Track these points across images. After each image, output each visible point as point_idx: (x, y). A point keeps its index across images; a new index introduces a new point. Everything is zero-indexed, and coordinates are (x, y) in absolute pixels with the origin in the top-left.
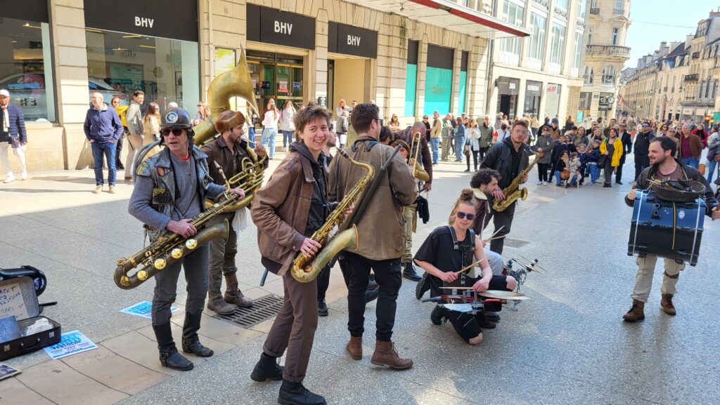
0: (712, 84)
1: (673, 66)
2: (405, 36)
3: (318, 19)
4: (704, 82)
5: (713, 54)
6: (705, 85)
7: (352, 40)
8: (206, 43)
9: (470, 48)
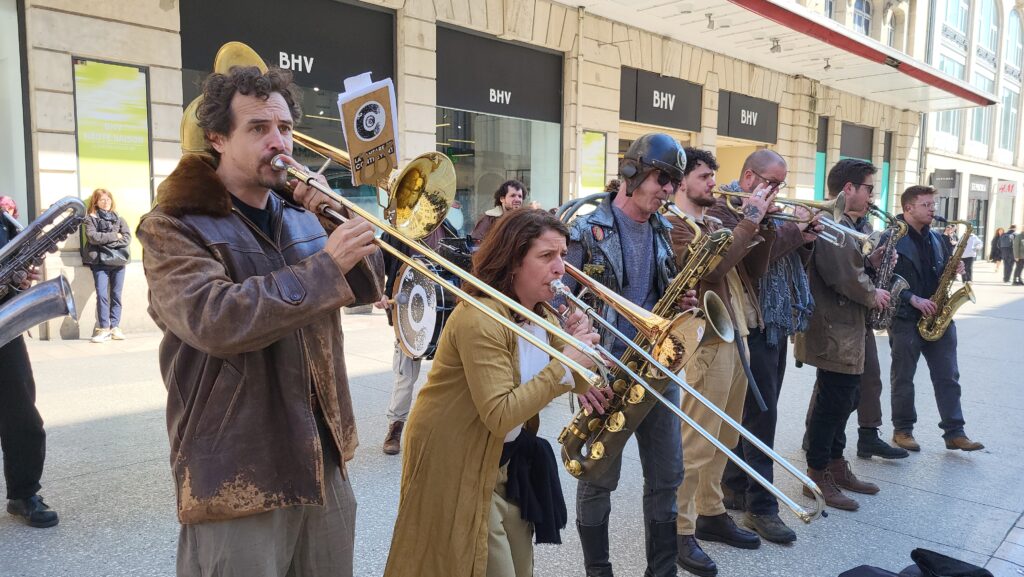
2: (815, 110)
3: (707, 87)
7: (748, 117)
8: (573, 124)
9: (896, 128)
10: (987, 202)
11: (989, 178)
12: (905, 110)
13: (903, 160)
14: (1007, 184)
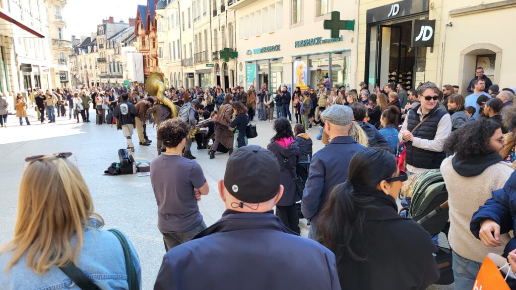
0: (116, 64)
1: (87, 52)
4: (110, 63)
5: (112, 46)
6: (112, 64)
9: (4, 45)
10: (39, 76)
11: (38, 66)
12: (6, 37)
13: (9, 59)
14: (46, 68)
